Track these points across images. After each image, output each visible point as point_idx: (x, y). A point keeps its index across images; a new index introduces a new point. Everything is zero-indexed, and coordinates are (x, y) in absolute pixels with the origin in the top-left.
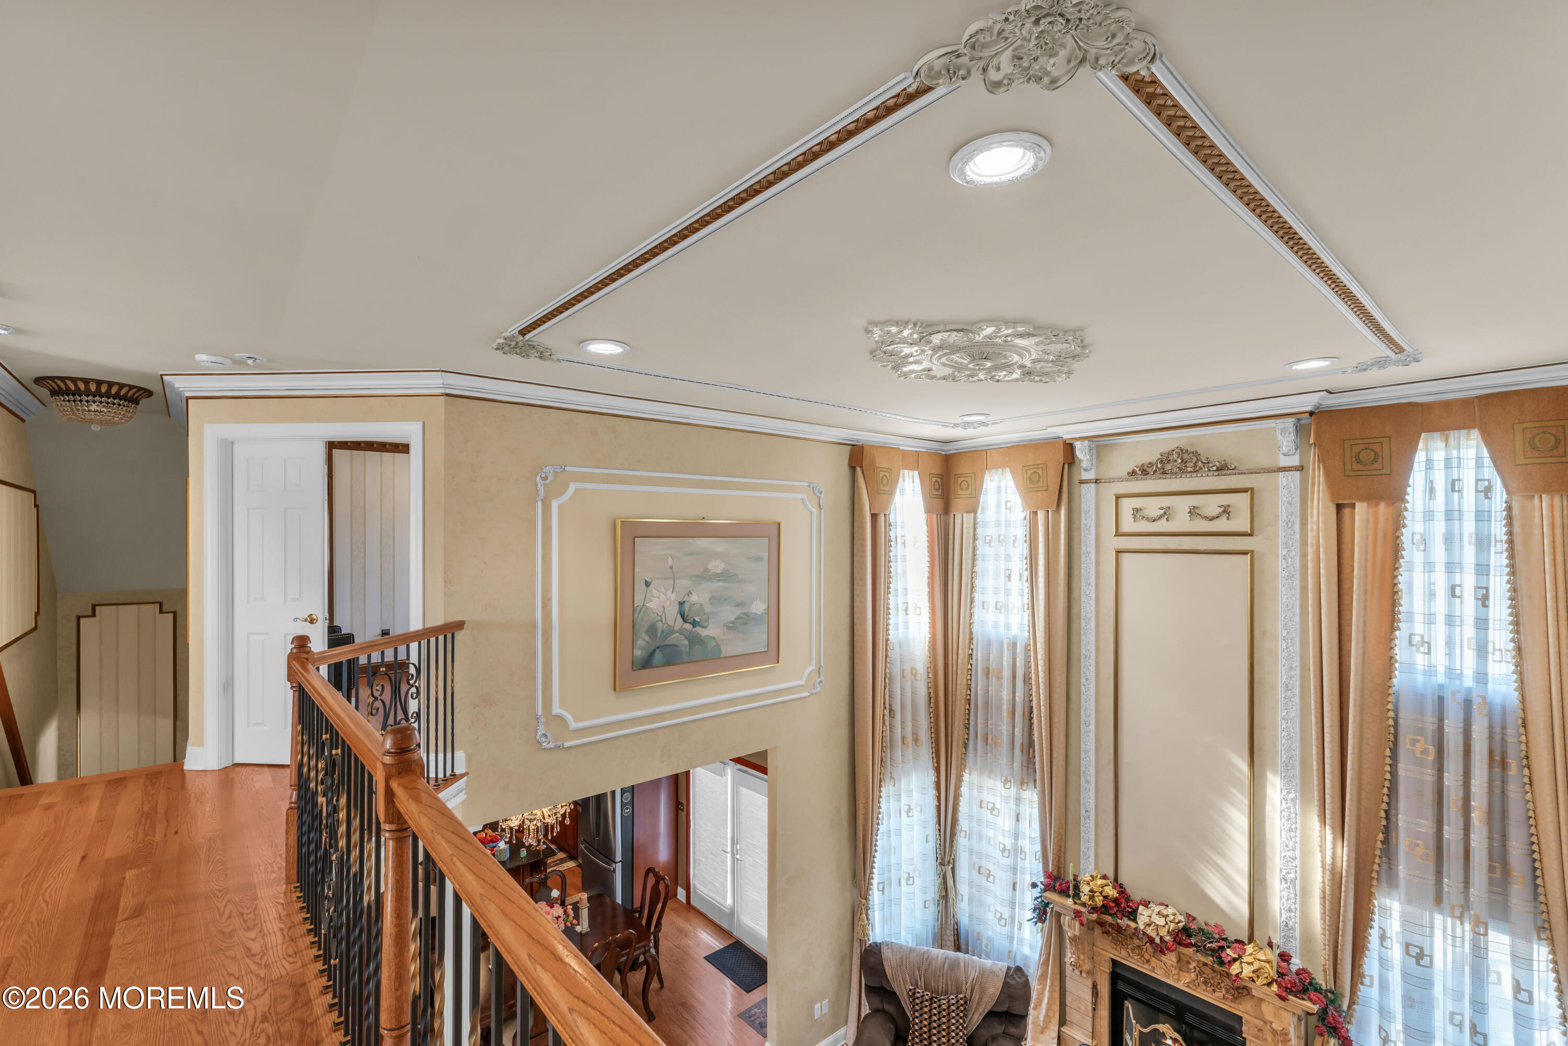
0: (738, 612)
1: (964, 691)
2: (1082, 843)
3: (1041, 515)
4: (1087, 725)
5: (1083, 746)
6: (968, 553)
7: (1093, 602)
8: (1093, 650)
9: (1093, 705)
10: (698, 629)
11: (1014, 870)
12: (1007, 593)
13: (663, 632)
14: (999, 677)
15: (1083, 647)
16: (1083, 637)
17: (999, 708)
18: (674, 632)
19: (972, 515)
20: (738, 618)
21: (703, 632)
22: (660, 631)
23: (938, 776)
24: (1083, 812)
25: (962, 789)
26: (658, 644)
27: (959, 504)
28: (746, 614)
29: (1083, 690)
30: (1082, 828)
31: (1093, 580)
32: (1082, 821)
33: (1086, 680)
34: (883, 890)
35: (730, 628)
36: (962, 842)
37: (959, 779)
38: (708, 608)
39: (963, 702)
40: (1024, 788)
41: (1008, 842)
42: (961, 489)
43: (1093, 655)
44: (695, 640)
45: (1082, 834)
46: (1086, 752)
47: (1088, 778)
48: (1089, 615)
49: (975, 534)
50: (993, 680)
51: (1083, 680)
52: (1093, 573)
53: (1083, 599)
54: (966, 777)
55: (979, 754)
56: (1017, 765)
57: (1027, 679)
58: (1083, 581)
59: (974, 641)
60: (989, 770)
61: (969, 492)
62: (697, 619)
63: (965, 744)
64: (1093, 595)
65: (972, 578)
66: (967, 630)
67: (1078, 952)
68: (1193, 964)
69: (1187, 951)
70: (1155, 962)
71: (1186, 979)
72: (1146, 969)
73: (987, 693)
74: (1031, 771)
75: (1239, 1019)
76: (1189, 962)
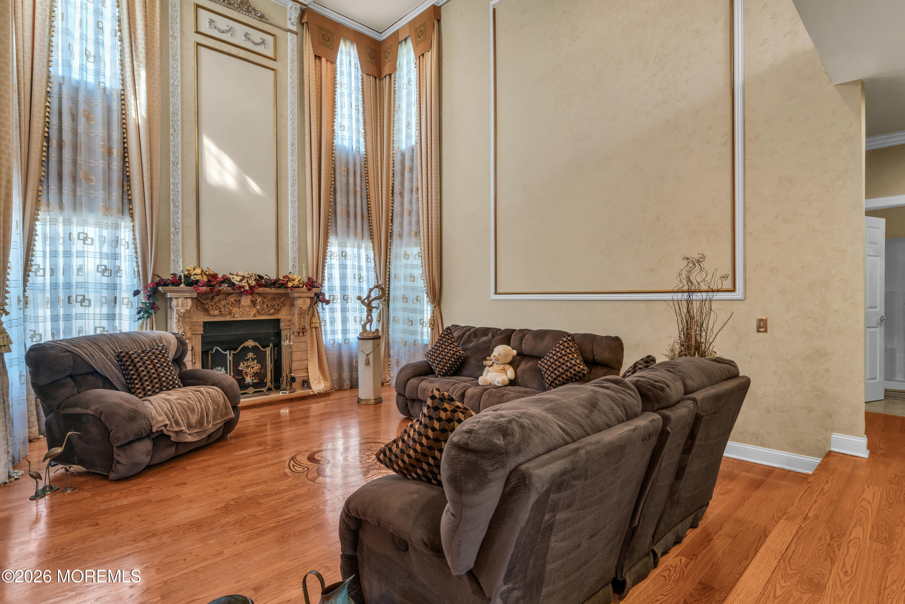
1: (41, 128)
2: (172, 253)
4: (175, 164)
5: (172, 180)
7: (179, 74)
8: (180, 109)
9: (180, 149)
12: (100, 43)
14: (88, 118)
15: (171, 106)
16: (171, 99)
17: (91, 148)
24: (172, 229)
25: (37, 228)
29: (171, 138)
30: (172, 242)
31: (178, 57)
32: (172, 237)
33: (175, 131)
37: (34, 219)
39: (40, 139)
41: (108, 263)
43: (179, 113)
45: (172, 247)
46: (175, 184)
47: (177, 204)
48: (176, 83)
50: (82, 119)
51: (172, 131)
52: (178, 53)
53: (171, 71)
55: (65, 192)
56: (115, 195)
57: (121, 124)
58: (171, 57)
59: (54, 80)
64: (179, 69)
66: (44, 70)
67: (184, 323)
68: (259, 300)
69: (261, 290)
70: (235, 310)
71: (254, 311)
72: (228, 318)
73: (75, 132)
74: (126, 201)
75: (278, 321)
76: (257, 300)
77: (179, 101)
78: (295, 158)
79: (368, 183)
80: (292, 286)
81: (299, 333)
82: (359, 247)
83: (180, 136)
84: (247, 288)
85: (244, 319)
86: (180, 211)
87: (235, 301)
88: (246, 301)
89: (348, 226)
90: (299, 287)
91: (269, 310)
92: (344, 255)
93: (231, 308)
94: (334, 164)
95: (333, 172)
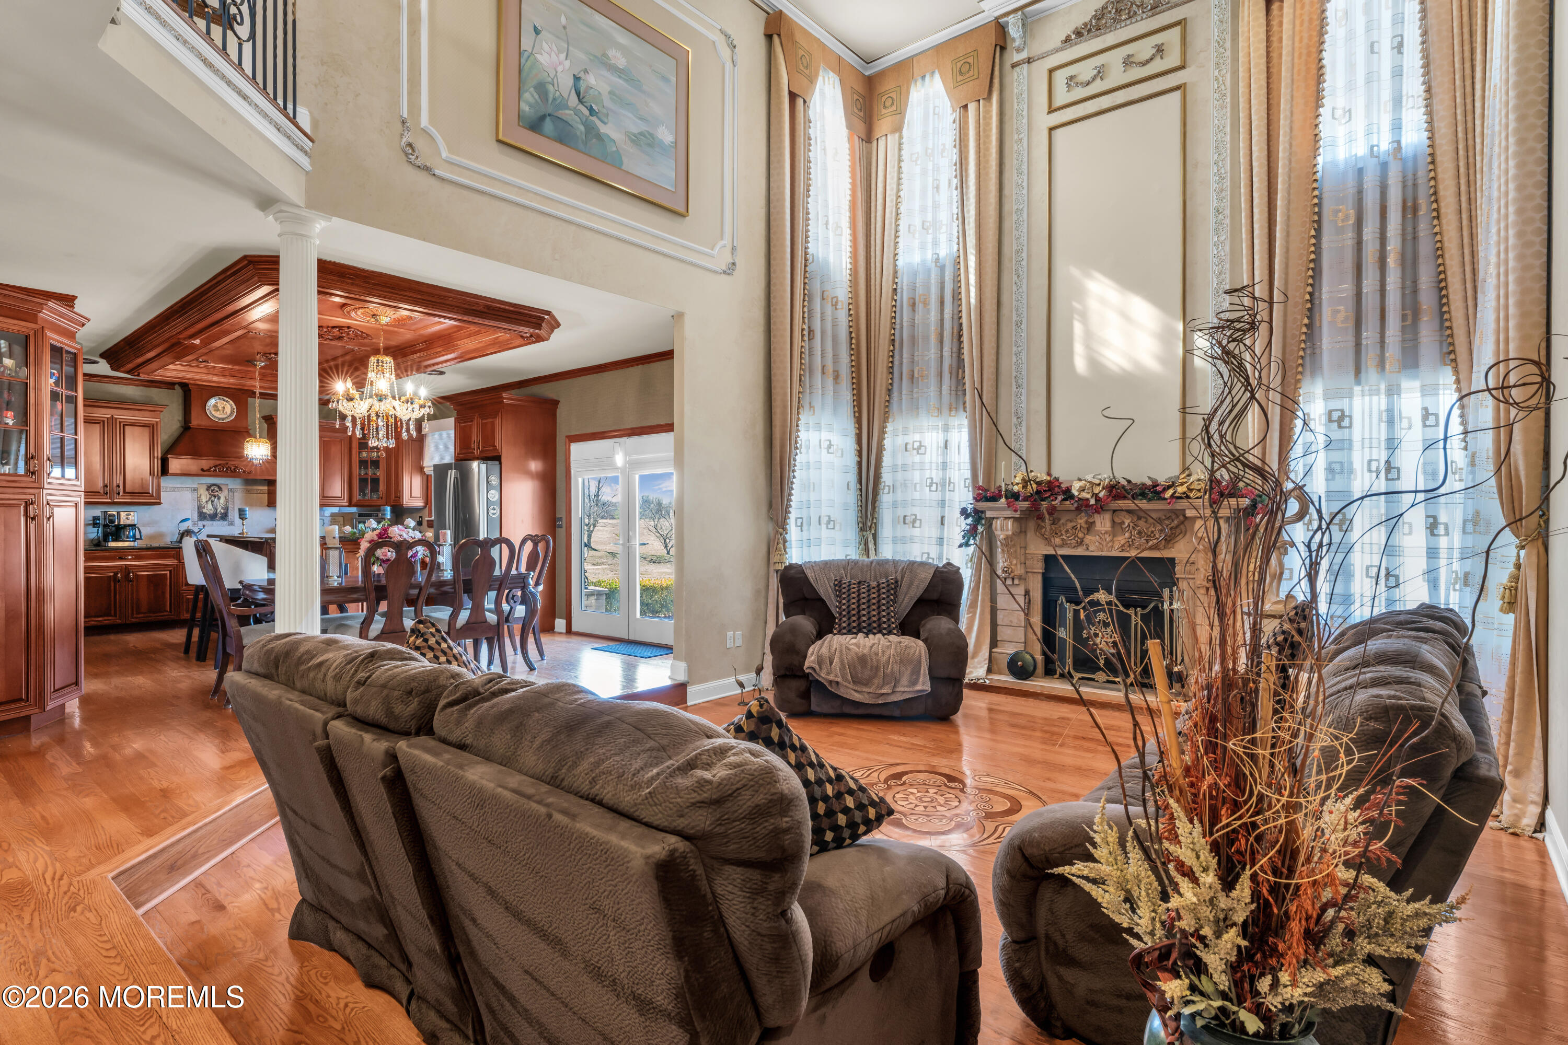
0: (643, 127)
1: (888, 329)
3: (972, 107)
4: (1019, 324)
5: (1014, 349)
6: (892, 178)
7: (1025, 191)
8: (1025, 242)
9: (1025, 301)
10: (594, 119)
11: (942, 504)
12: (936, 206)
13: (554, 99)
14: (926, 304)
16: (1014, 232)
17: (926, 338)
18: (567, 108)
19: (897, 135)
20: (641, 134)
21: (603, 129)
22: (551, 97)
23: (860, 428)
24: (1014, 420)
25: (885, 442)
26: (550, 111)
27: (883, 126)
28: (651, 135)
29: (1014, 289)
31: (1025, 167)
32: (1014, 430)
33: (1018, 276)
34: (801, 526)
35: (633, 141)
36: (885, 499)
37: (882, 432)
38: (607, 102)
39: (887, 341)
40: (953, 413)
41: (936, 475)
42: (885, 107)
44: (591, 130)
46: (1018, 354)
48: (1020, 208)
49: (900, 156)
50: (920, 307)
51: (1015, 278)
52: (1025, 160)
53: (1014, 192)
54: (890, 428)
55: (904, 397)
56: (945, 388)
57: (956, 296)
58: (1015, 172)
59: (899, 274)
60: (915, 408)
61: (894, 108)
62: (595, 107)
63: (889, 390)
64: (1025, 183)
65: (897, 203)
66: (891, 267)
67: (1009, 555)
68: (1127, 522)
69: (1121, 503)
70: (1088, 539)
71: (1122, 539)
72: (1080, 551)
73: (913, 325)
74: (960, 393)
75: (1172, 561)
76: (1123, 523)
77: (1025, 230)
78: (1222, 238)
79: (1438, 217)
80: (1172, 496)
81: (1207, 589)
82: (1393, 391)
83: (1025, 281)
84: (1092, 502)
85: (1104, 554)
86: (1024, 392)
87: (1087, 522)
88: (1103, 523)
89: (1358, 345)
90: (1188, 497)
91: (1147, 541)
92: (1339, 419)
93: (1081, 535)
94: (1319, 214)
95: (1313, 233)
